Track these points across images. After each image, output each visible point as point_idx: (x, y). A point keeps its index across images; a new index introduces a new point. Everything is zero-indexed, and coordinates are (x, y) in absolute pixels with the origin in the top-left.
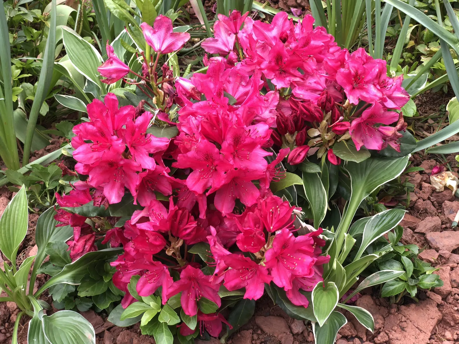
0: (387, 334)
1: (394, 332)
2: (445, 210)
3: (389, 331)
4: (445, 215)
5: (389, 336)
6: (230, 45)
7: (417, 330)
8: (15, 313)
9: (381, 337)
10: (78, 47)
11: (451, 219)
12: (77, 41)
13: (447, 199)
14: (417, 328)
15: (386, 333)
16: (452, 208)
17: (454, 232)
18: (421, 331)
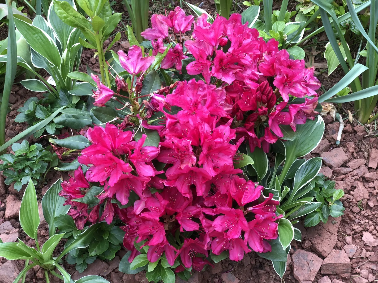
0: (311, 241)
1: (315, 239)
2: (329, 130)
3: (312, 239)
4: (329, 134)
5: (312, 243)
6: (165, 32)
7: (329, 233)
8: (40, 271)
9: (307, 244)
10: (30, 33)
11: (335, 138)
12: (28, 27)
13: (329, 122)
14: (328, 232)
15: (309, 240)
16: (333, 129)
17: (338, 148)
18: (331, 233)
